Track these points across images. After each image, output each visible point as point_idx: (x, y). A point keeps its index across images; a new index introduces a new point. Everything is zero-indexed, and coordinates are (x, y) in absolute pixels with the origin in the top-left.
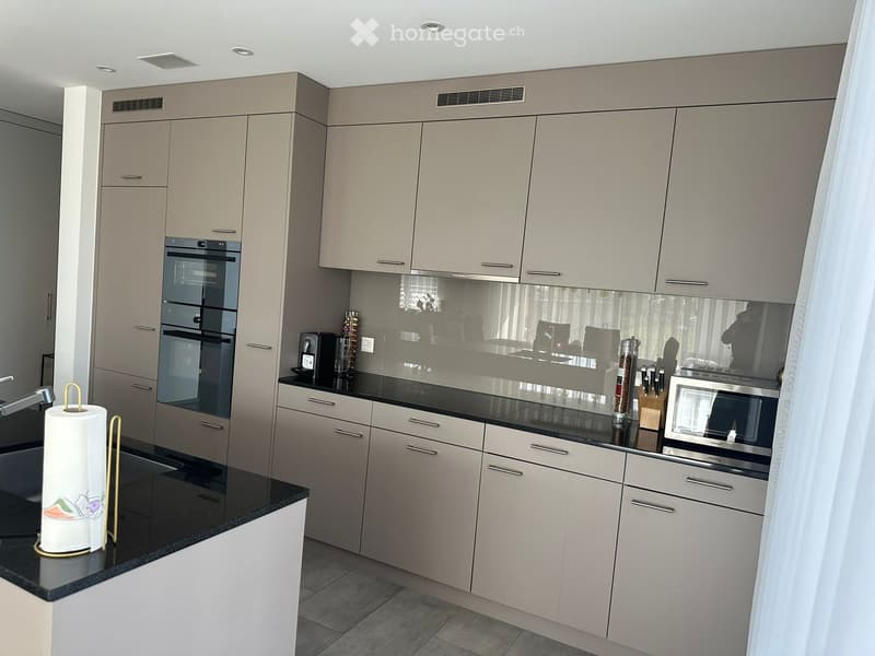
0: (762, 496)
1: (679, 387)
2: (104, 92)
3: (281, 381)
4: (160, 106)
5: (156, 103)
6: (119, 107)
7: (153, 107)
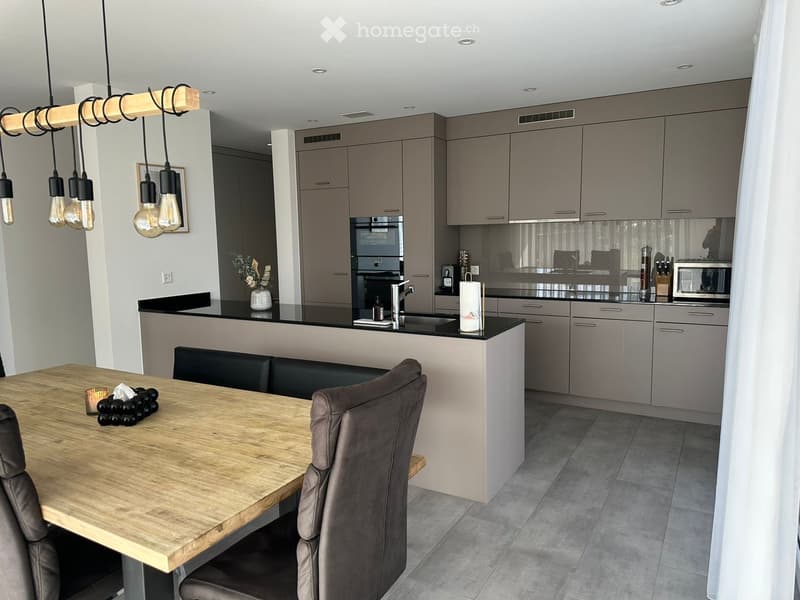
0: (727, 317)
1: (679, 268)
2: (296, 132)
3: (436, 294)
4: (339, 138)
5: (337, 137)
6: (307, 140)
7: (334, 139)
